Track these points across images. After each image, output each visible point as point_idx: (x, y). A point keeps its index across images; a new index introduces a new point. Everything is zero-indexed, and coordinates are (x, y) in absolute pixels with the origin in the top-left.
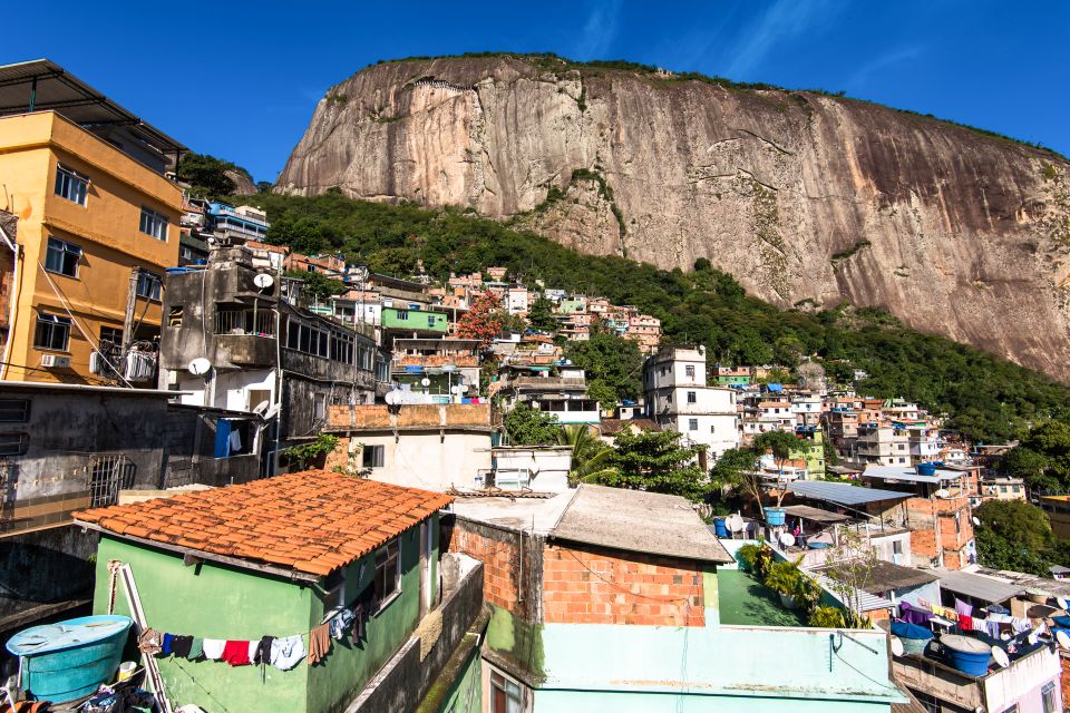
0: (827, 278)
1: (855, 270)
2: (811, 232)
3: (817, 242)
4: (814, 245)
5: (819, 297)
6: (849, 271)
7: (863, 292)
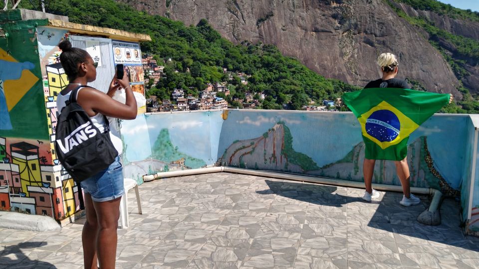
0: (255, 31)
1: (266, 27)
2: (250, 8)
3: (252, 13)
4: (251, 15)
5: (251, 39)
6: (264, 27)
7: (268, 38)
